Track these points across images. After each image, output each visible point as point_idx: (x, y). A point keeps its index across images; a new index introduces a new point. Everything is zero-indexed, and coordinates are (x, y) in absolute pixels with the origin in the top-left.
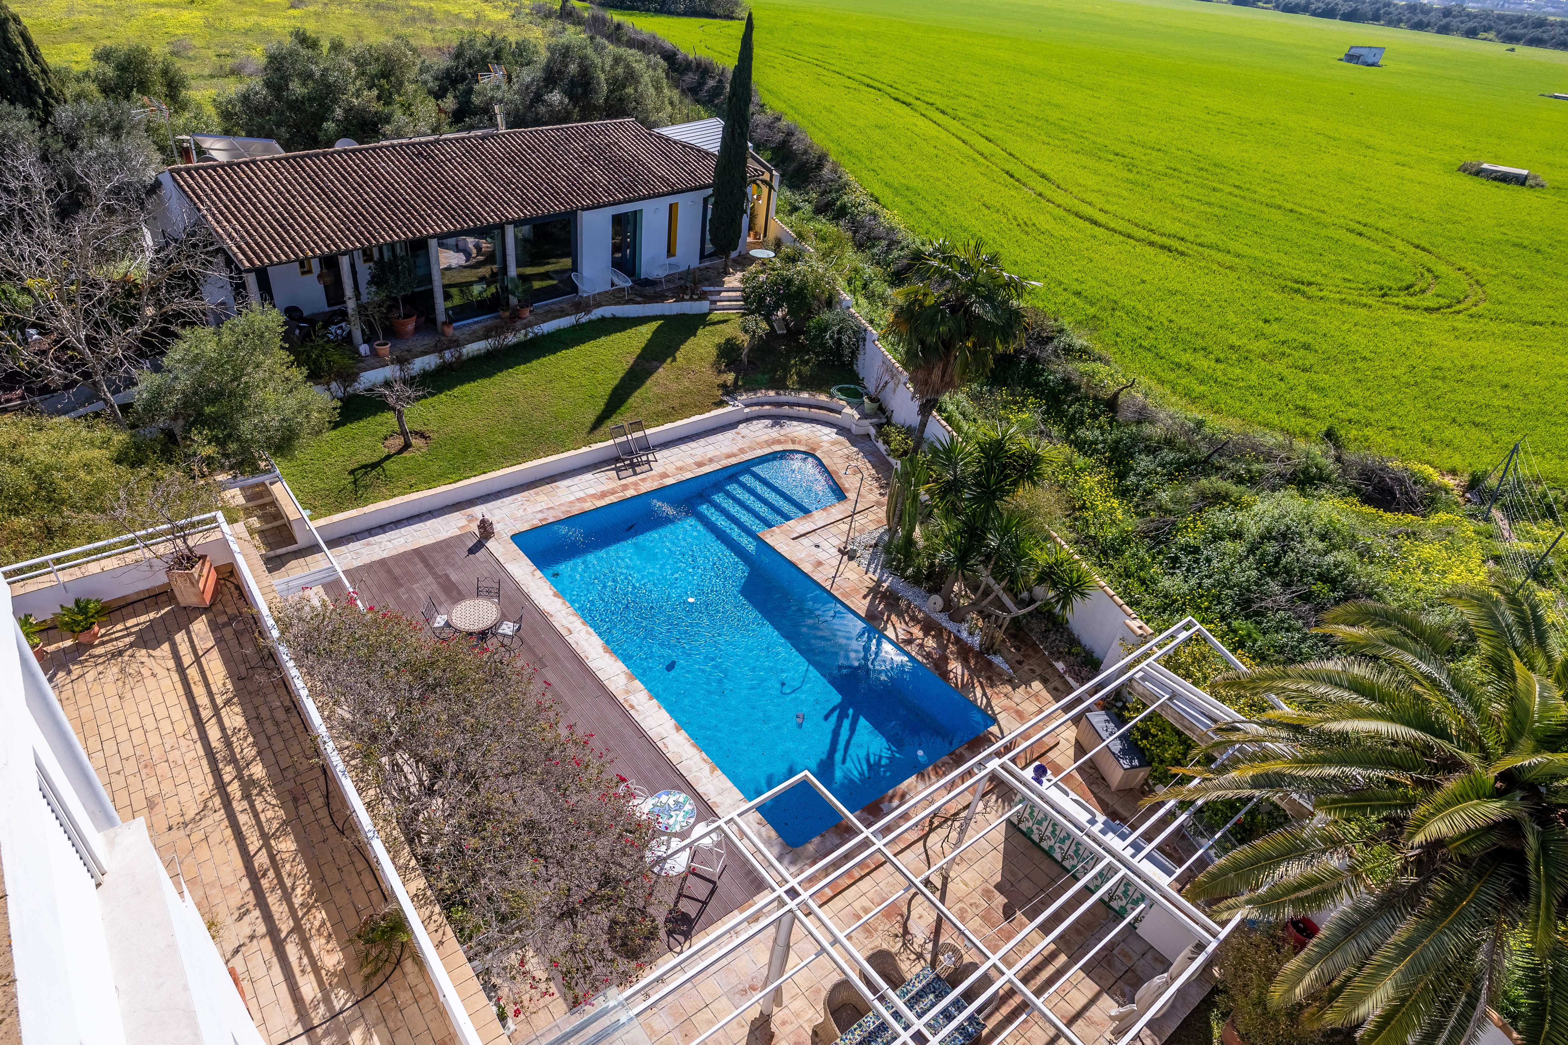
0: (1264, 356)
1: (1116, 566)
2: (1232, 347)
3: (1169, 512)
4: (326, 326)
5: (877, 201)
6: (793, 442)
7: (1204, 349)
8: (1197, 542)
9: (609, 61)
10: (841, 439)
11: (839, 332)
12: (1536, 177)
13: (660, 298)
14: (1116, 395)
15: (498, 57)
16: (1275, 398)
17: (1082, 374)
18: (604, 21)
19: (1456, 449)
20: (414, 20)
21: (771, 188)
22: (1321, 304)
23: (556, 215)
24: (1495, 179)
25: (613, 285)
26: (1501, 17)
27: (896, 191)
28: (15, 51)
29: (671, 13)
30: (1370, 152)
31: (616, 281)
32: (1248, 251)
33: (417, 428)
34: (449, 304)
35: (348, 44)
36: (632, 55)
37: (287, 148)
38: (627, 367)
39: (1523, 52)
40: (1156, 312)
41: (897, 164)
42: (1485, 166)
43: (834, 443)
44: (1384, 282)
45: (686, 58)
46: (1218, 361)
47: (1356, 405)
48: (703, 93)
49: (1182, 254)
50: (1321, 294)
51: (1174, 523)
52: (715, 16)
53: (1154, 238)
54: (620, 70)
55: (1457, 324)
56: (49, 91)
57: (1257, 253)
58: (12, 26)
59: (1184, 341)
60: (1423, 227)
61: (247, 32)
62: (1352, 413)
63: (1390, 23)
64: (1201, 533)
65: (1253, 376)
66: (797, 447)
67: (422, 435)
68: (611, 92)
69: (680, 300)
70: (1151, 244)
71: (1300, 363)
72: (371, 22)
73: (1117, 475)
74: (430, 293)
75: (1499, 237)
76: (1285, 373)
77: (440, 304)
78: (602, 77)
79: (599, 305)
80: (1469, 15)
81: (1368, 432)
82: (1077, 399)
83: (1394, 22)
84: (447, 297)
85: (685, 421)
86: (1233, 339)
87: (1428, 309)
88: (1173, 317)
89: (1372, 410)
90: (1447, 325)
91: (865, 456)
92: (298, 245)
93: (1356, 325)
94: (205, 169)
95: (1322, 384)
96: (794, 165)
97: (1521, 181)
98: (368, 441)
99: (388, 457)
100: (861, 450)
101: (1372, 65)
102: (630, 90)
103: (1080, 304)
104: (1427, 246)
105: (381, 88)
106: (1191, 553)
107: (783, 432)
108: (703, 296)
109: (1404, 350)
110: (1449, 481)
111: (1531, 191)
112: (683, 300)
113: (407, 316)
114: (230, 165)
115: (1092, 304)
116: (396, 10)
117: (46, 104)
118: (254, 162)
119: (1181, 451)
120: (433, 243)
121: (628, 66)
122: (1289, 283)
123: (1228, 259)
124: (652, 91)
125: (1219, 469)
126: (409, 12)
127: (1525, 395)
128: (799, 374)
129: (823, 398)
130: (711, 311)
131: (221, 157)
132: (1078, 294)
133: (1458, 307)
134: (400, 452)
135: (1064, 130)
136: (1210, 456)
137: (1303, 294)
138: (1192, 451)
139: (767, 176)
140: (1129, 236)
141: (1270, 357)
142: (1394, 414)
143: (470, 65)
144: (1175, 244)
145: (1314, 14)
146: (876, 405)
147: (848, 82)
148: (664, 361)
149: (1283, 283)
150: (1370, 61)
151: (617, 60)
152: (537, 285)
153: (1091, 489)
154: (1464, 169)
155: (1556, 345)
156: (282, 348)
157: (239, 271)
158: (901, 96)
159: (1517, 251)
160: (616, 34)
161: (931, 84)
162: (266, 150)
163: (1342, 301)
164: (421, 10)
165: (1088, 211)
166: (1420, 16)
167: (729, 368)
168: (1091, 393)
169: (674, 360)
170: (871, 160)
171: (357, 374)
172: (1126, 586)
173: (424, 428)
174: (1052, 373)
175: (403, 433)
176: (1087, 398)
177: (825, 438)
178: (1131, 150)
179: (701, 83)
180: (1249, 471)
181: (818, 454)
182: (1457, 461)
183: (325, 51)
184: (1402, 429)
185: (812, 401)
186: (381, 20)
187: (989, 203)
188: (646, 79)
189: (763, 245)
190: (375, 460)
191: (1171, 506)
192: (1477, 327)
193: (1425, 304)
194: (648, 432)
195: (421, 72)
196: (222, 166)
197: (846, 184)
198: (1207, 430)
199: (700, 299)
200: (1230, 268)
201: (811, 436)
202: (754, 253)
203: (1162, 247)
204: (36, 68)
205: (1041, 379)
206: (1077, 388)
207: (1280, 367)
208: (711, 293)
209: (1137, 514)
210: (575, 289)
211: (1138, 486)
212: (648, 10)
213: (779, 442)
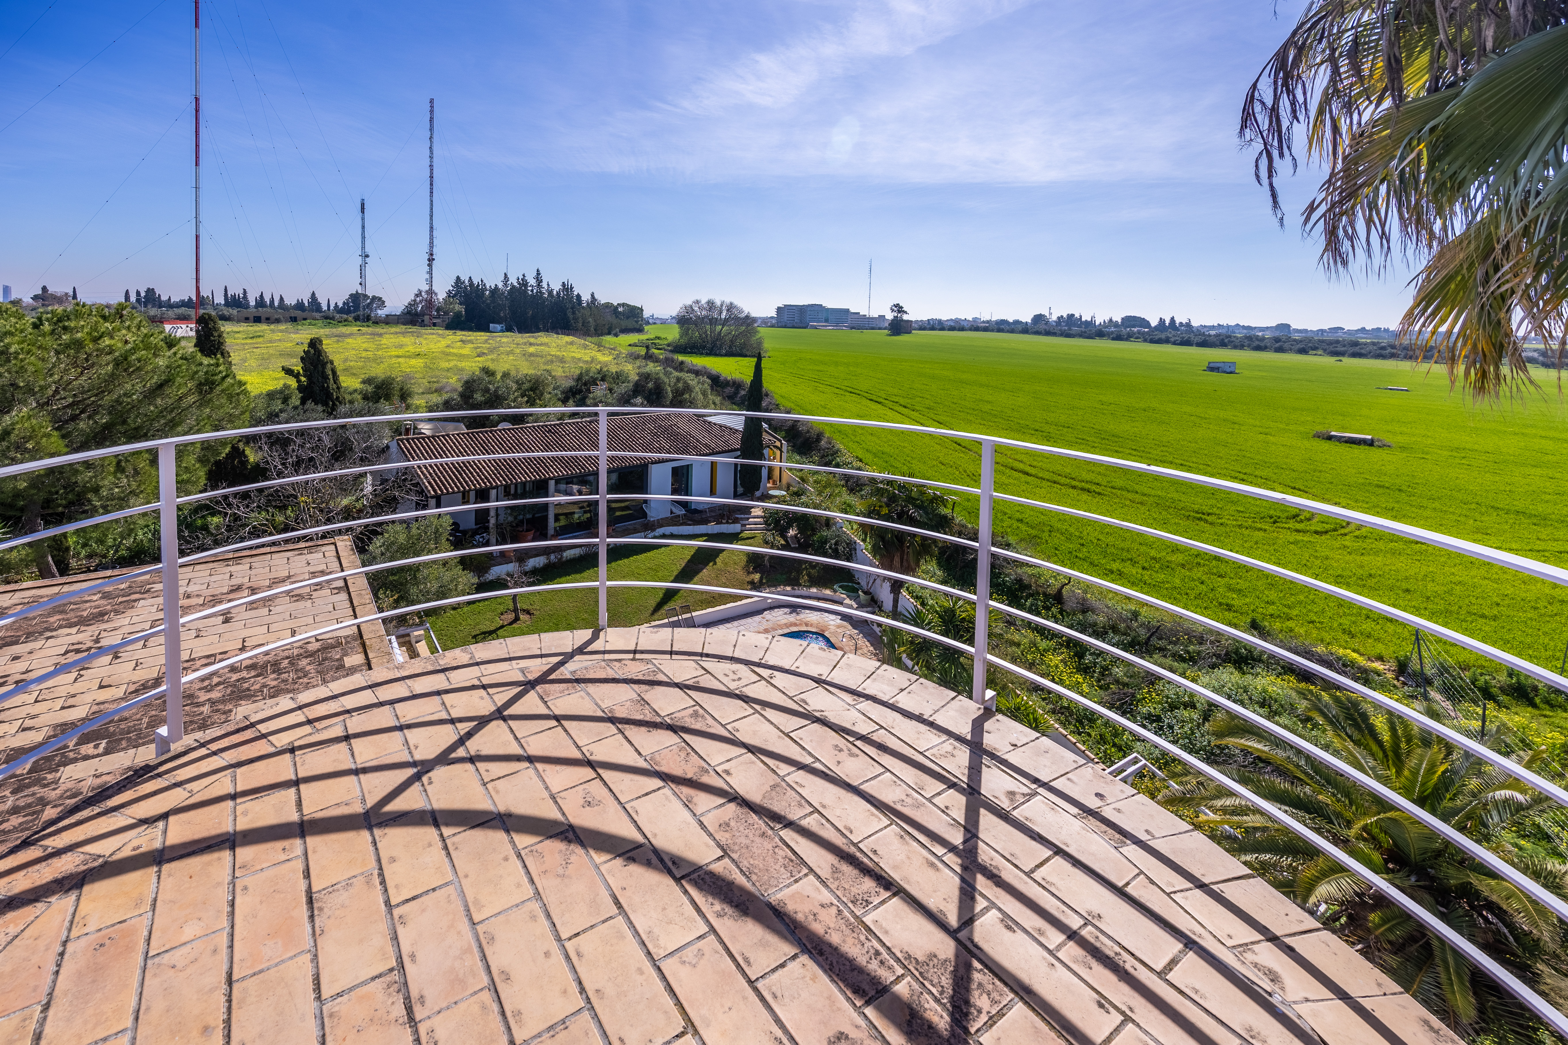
0: (1183, 566)
1: (1093, 734)
2: (1154, 558)
3: (1126, 685)
4: (473, 536)
5: (861, 461)
6: (807, 625)
7: (1131, 560)
8: (1158, 712)
9: (673, 380)
10: (845, 623)
11: (836, 544)
12: (1379, 440)
13: (705, 522)
14: (1060, 591)
15: (603, 379)
16: (1198, 596)
17: (1029, 576)
18: (673, 360)
19: (1378, 640)
20: (552, 362)
21: (781, 452)
22: (1222, 528)
23: (634, 466)
24: (1346, 442)
25: (672, 512)
26: (1323, 341)
27: (875, 455)
28: (326, 378)
29: (716, 355)
30: (1236, 426)
31: (674, 510)
32: (1153, 492)
33: (525, 607)
34: (557, 524)
35: (513, 373)
36: (690, 378)
37: (468, 428)
38: (680, 568)
39: (1347, 361)
40: (1085, 533)
41: (874, 439)
42: (1333, 433)
43: (839, 627)
44: (1272, 512)
45: (726, 379)
46: (1144, 568)
47: (1273, 603)
48: (738, 399)
49: (1099, 494)
50: (1220, 521)
51: (1133, 695)
52: (746, 356)
53: (1074, 483)
54: (680, 385)
55: (1347, 543)
56: (338, 398)
57: (1159, 493)
58: (329, 365)
59: (1112, 554)
60: (1294, 475)
61: (448, 370)
62: (1271, 609)
63: (1235, 347)
64: (1159, 703)
65: (1178, 581)
66: (810, 629)
67: (528, 612)
68: (674, 397)
69: (719, 523)
70: (1074, 487)
71: (1215, 571)
72: (525, 363)
73: (1076, 655)
74: (546, 518)
75: (1361, 481)
76: (1203, 578)
77: (552, 523)
78: (669, 389)
79: (661, 526)
80: (1295, 340)
81: (1290, 624)
82: (1032, 595)
83: (1241, 347)
84: (557, 519)
85: (723, 607)
86: (1153, 553)
87: (1316, 532)
88: (1100, 537)
89: (1289, 607)
90: (1337, 544)
91: (865, 637)
92: (466, 482)
93: (1256, 543)
94: (418, 439)
95: (1238, 587)
96: (801, 440)
97: (1370, 443)
98: (489, 615)
99: (502, 627)
100: (861, 632)
101: (1231, 373)
102: (687, 396)
103: (1023, 527)
104: (1302, 488)
105: (529, 397)
106: (1154, 721)
107: (798, 617)
108: (736, 521)
109: (1304, 562)
110: (1378, 666)
111: (1380, 450)
112: (721, 523)
113: (528, 531)
114: (433, 437)
115: (1032, 528)
116: (542, 357)
117: (334, 404)
118: (448, 435)
119: (1125, 634)
120: (552, 483)
121: (685, 382)
122: (1192, 514)
123: (1138, 498)
124: (701, 396)
125: (1161, 649)
126: (549, 358)
127: (1428, 598)
128: (809, 575)
129: (828, 592)
130: (742, 531)
131: (428, 433)
132: (1020, 521)
133: (1343, 531)
134: (511, 624)
135: (995, 416)
136: (1149, 638)
137: (1206, 521)
138: (1133, 634)
139: (778, 444)
140: (1055, 482)
141: (1188, 566)
142: (1310, 611)
143: (585, 384)
144: (1094, 488)
145: (1174, 343)
146: (868, 597)
147: (837, 391)
148: (707, 564)
149: (1187, 514)
150: (1228, 370)
151: (678, 379)
152: (618, 514)
153: (1057, 667)
154: (1318, 436)
155: (1443, 559)
156: (448, 540)
157: (427, 497)
158: (874, 398)
159: (1381, 491)
160: (681, 366)
161: (896, 391)
162: (455, 429)
163: (1240, 526)
164: (557, 357)
165: (1021, 466)
166: (1257, 343)
167: (756, 570)
168: (1041, 590)
169: (715, 564)
170: (855, 436)
171: (489, 568)
172: (1105, 752)
173: (530, 607)
174: (1007, 575)
175: (515, 610)
176: (1038, 594)
177: (832, 623)
178: (1046, 428)
179: (736, 393)
180: (1188, 652)
181: (826, 634)
182: (1380, 648)
183: (499, 377)
184: (1321, 623)
185: (820, 595)
186: (532, 362)
187: (945, 462)
188: (697, 389)
189: (780, 488)
190: (492, 628)
191: (1126, 680)
192: (1365, 545)
193: (1313, 528)
194: (694, 614)
195: (554, 389)
196: (428, 437)
197: (838, 451)
198: (1141, 619)
199: (733, 522)
200: (1142, 503)
201: (820, 621)
202: (772, 492)
203: (1083, 489)
204: (335, 386)
205: (1000, 580)
206: (1029, 587)
207: (1198, 573)
208: (742, 519)
209: (1101, 687)
210: (645, 515)
211: (1095, 664)
212: (702, 354)
213: (795, 625)
